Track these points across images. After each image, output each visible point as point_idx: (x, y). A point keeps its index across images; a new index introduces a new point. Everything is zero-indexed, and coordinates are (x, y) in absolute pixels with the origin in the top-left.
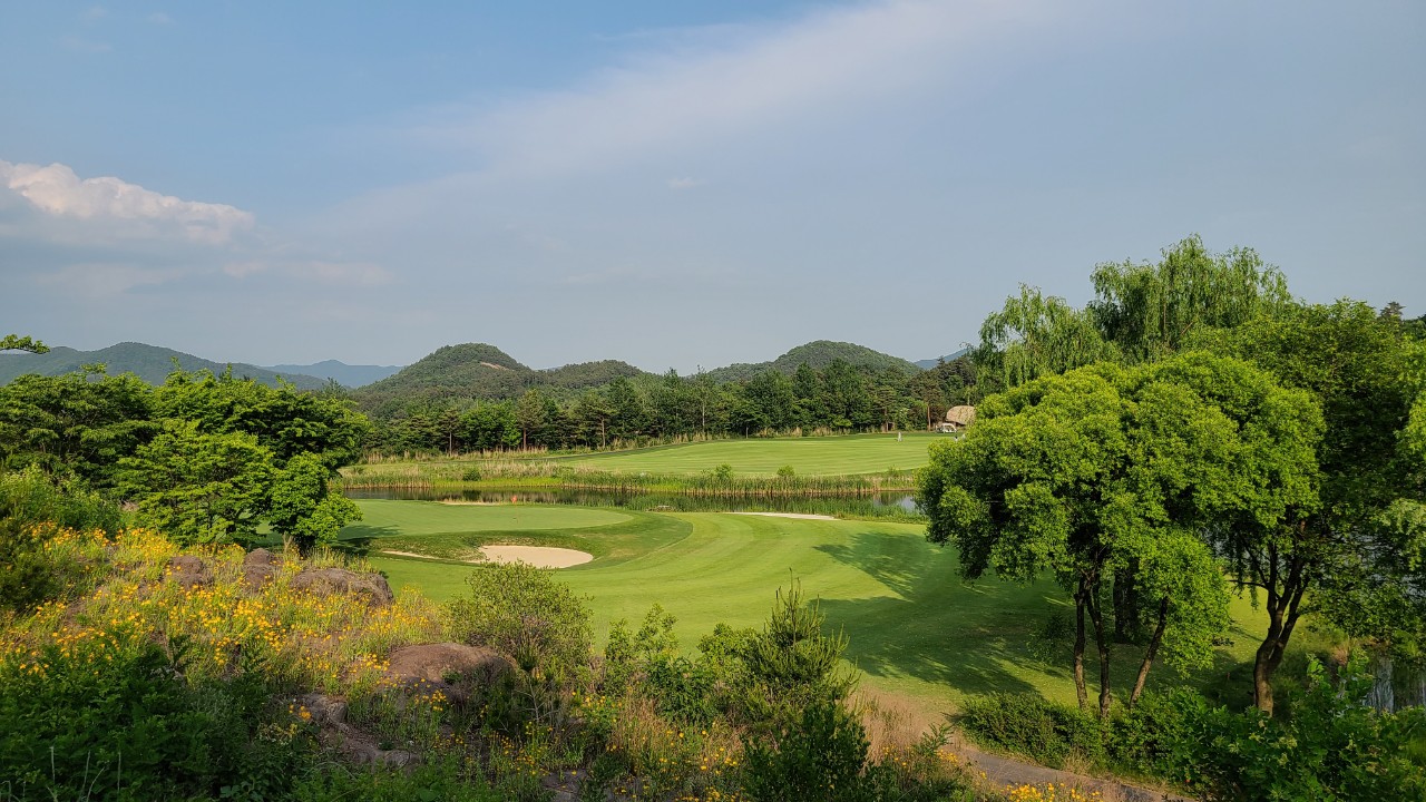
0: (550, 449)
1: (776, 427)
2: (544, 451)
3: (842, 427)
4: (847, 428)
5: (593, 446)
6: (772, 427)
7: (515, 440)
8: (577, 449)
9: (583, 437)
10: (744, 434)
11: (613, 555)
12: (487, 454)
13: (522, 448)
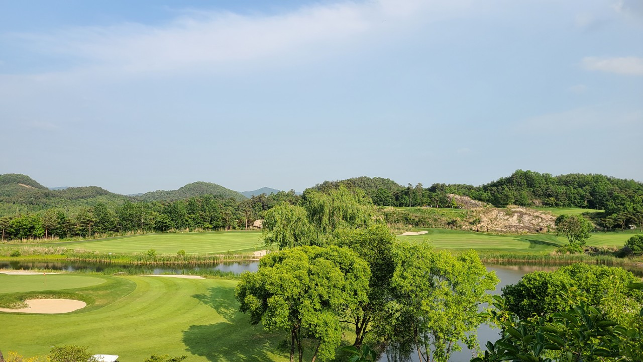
0: (60, 238)
1: (177, 228)
2: (57, 239)
3: (208, 228)
4: (210, 228)
5: (84, 236)
6: (176, 227)
7: (41, 234)
8: (75, 238)
9: (79, 232)
10: (162, 231)
11: (97, 303)
12: (24, 241)
13: (44, 237)
